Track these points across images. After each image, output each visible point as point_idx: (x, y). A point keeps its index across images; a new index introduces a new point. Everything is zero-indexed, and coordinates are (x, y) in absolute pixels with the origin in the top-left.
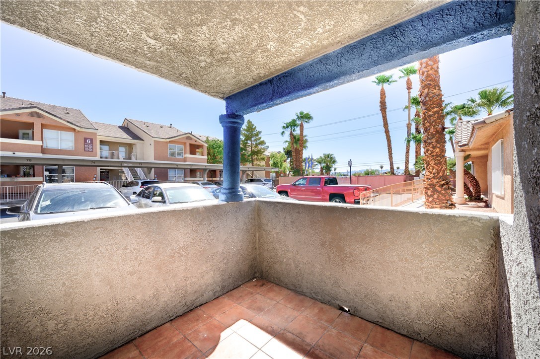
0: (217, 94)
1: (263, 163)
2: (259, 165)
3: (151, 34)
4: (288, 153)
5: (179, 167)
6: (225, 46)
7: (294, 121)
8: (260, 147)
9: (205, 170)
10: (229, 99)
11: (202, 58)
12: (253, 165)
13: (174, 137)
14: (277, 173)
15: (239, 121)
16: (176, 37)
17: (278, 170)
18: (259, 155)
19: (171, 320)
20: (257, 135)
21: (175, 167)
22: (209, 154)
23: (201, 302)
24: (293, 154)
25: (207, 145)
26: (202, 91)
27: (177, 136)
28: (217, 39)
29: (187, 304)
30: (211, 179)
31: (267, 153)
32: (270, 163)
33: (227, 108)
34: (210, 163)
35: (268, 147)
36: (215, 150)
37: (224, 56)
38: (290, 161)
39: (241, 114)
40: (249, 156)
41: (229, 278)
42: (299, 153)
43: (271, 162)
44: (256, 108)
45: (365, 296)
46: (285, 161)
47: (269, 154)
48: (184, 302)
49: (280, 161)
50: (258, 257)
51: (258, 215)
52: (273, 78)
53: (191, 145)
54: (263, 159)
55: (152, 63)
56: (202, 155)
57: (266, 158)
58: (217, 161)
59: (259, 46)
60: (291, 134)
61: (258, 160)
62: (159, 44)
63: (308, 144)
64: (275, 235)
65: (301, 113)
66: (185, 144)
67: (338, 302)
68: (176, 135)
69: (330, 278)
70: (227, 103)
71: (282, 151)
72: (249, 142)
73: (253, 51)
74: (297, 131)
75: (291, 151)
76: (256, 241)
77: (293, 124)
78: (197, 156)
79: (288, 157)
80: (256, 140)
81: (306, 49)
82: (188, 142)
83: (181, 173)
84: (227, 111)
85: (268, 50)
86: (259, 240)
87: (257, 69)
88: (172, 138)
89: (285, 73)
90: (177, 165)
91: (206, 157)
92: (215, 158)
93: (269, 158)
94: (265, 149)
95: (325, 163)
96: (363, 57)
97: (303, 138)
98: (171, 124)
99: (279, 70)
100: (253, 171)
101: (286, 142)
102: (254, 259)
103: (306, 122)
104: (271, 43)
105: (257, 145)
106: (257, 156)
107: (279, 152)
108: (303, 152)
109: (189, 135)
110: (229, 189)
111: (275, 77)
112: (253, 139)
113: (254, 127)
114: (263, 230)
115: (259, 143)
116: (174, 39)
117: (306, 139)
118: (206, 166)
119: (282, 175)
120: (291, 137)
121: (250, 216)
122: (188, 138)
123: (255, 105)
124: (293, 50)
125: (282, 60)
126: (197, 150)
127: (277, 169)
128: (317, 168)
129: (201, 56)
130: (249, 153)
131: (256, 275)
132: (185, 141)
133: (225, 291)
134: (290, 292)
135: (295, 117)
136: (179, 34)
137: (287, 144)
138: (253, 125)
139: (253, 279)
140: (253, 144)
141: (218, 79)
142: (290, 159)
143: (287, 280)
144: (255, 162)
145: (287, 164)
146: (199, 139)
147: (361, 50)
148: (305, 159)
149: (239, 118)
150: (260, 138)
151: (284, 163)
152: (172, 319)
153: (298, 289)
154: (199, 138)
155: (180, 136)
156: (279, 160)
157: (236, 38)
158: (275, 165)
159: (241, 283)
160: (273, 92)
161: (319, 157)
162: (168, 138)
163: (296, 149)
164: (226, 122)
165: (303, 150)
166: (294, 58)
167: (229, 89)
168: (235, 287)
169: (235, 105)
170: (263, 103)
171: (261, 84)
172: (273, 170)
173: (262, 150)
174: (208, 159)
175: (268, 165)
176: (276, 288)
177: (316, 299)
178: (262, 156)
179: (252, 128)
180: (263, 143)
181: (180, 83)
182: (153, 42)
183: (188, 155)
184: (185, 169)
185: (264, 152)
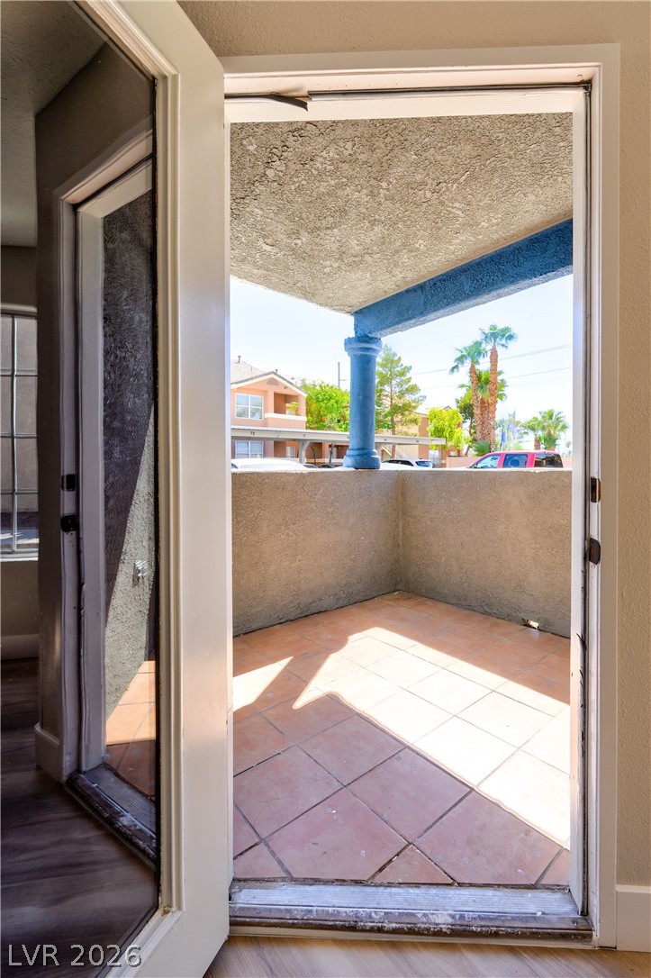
0: (342, 307)
1: (414, 429)
2: (406, 434)
3: (269, 241)
4: (467, 410)
5: (256, 435)
6: (359, 248)
7: (478, 344)
8: (408, 398)
9: (303, 441)
10: (360, 314)
11: (328, 263)
12: (394, 433)
13: (247, 380)
14: (443, 448)
15: (373, 346)
16: (299, 242)
17: (444, 443)
18: (406, 413)
19: (281, 623)
20: (402, 374)
21: (249, 435)
22: (308, 412)
23: (319, 609)
24: (477, 411)
25: (306, 396)
26: (321, 305)
27: (251, 379)
28: (350, 241)
29: (302, 606)
30: (313, 461)
31: (422, 410)
32: (428, 429)
33: (356, 327)
34: (311, 428)
35: (425, 397)
36: (322, 404)
37: (357, 259)
38: (471, 427)
39: (378, 336)
40: (386, 416)
41: (358, 583)
42: (487, 407)
43: (431, 428)
44: (400, 326)
45: (561, 601)
46: (459, 425)
47: (427, 412)
48: (297, 602)
49: (450, 426)
50: (401, 559)
51: (403, 494)
52: (425, 283)
53: (276, 395)
54: (415, 421)
55: (261, 272)
56: (298, 415)
57: (420, 420)
58: (325, 426)
59: (404, 245)
60: (473, 370)
61: (403, 423)
62: (275, 250)
63: (506, 391)
64: (428, 523)
65: (493, 327)
66: (265, 392)
67: (522, 615)
68: (248, 377)
69: (510, 580)
70: (356, 320)
71: (454, 407)
72: (387, 388)
73: (397, 252)
74: (484, 365)
75: (471, 405)
76: (398, 534)
77: (475, 352)
78: (288, 416)
79: (466, 418)
80: (400, 384)
81: (470, 245)
82: (272, 390)
83: (258, 447)
84: (356, 333)
85: (418, 249)
86: (404, 533)
87: (401, 273)
88: (242, 382)
89: (442, 275)
90: (253, 432)
91: (304, 418)
92: (321, 421)
93: (426, 420)
94: (418, 401)
95: (543, 429)
96: (547, 254)
97: (496, 378)
98: (239, 357)
99: (433, 272)
100: (394, 447)
101: (462, 386)
102: (397, 561)
103: (503, 345)
104: (421, 242)
105: (402, 394)
106: (403, 414)
107: (448, 407)
108: (497, 406)
109: (273, 376)
110: (358, 449)
111: (429, 281)
112: (394, 382)
113: (396, 358)
114: (411, 516)
115: (407, 390)
116: (296, 244)
117: (502, 380)
118: (304, 434)
119: (452, 454)
120: (471, 376)
121: (390, 494)
122: (272, 382)
123: (398, 323)
124: (452, 248)
125: (437, 259)
126: (287, 405)
127: (442, 442)
128: (527, 441)
129: (327, 260)
130: (387, 410)
131: (398, 587)
132: (265, 387)
133: (353, 600)
134: (450, 606)
135: (479, 337)
136: (304, 239)
137: (464, 390)
138: (395, 354)
139: (394, 591)
140: (395, 393)
141: (345, 287)
142: (469, 421)
143: (445, 591)
144: (399, 428)
145: (464, 432)
146: (291, 384)
147: (545, 244)
148: (502, 422)
149: (374, 343)
150: (409, 380)
151: (457, 430)
152: (282, 621)
153: (462, 602)
154: (292, 381)
155: (256, 377)
156: (447, 423)
157: (374, 238)
158: (439, 432)
159: (376, 594)
160: (425, 303)
161: (530, 418)
162: (236, 383)
163: (483, 402)
164: (355, 349)
165: (496, 402)
166: (453, 256)
167: (361, 300)
168: (366, 598)
169: (369, 322)
170: (410, 319)
171: (407, 291)
172: (434, 443)
173: (413, 404)
174: (307, 422)
175: (423, 432)
176: (430, 603)
177: (490, 614)
178: (412, 416)
179: (392, 361)
180: (413, 389)
181: (292, 295)
182: (268, 248)
183: (271, 415)
184: (264, 440)
185: (415, 407)
